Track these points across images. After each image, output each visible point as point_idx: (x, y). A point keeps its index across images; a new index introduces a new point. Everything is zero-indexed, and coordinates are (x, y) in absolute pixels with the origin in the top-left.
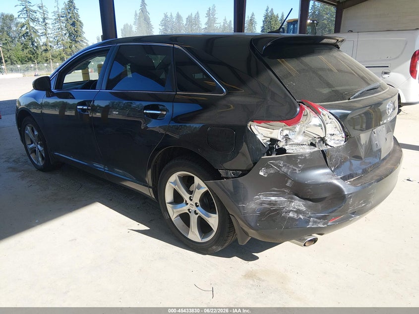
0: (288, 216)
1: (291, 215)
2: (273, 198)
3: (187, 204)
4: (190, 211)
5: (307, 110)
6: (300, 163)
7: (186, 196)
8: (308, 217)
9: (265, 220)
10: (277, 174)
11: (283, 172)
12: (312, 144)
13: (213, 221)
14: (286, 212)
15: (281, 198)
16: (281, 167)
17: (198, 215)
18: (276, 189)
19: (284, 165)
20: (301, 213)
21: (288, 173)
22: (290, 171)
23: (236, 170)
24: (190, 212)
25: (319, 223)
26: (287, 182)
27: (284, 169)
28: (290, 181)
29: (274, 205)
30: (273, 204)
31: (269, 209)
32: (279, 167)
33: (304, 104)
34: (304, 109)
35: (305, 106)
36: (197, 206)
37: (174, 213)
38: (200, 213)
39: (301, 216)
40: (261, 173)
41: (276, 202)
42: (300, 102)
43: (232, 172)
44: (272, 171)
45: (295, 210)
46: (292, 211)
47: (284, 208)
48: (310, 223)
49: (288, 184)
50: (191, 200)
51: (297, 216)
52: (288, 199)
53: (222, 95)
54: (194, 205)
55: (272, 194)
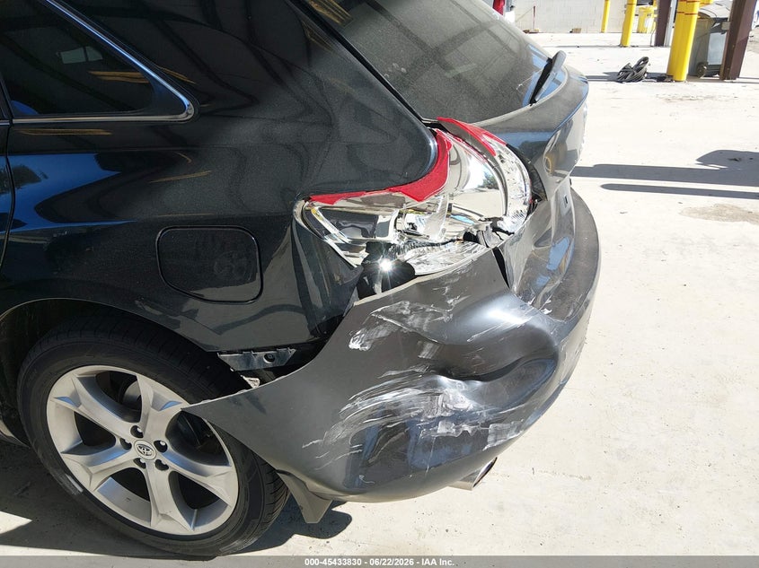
0: (434, 436)
1: (442, 429)
2: (388, 397)
3: (128, 446)
4: (142, 461)
5: (458, 148)
6: (451, 295)
7: (119, 427)
8: (483, 425)
9: (376, 462)
10: (396, 335)
11: (411, 327)
12: (469, 237)
13: (223, 481)
14: (428, 427)
15: (406, 390)
16: (406, 316)
17: (169, 471)
18: (393, 373)
19: (413, 310)
20: (463, 420)
21: (424, 328)
22: (427, 320)
23: (274, 348)
24: (143, 466)
25: (508, 431)
26: (421, 349)
27: (414, 321)
28: (429, 346)
29: (394, 413)
30: (390, 412)
31: (384, 429)
32: (401, 318)
33: (446, 131)
34: (449, 145)
35: (447, 137)
36: (162, 449)
37: (89, 475)
38: (174, 466)
39: (466, 428)
40: (354, 345)
41: (397, 404)
42: (433, 125)
43: (263, 353)
44: (383, 333)
45: (448, 414)
46: (441, 418)
47: (420, 415)
48: (490, 439)
49: (424, 354)
50: (140, 435)
51: (457, 429)
52: (425, 388)
53: (182, 117)
54: (153, 447)
55: (383, 387)
